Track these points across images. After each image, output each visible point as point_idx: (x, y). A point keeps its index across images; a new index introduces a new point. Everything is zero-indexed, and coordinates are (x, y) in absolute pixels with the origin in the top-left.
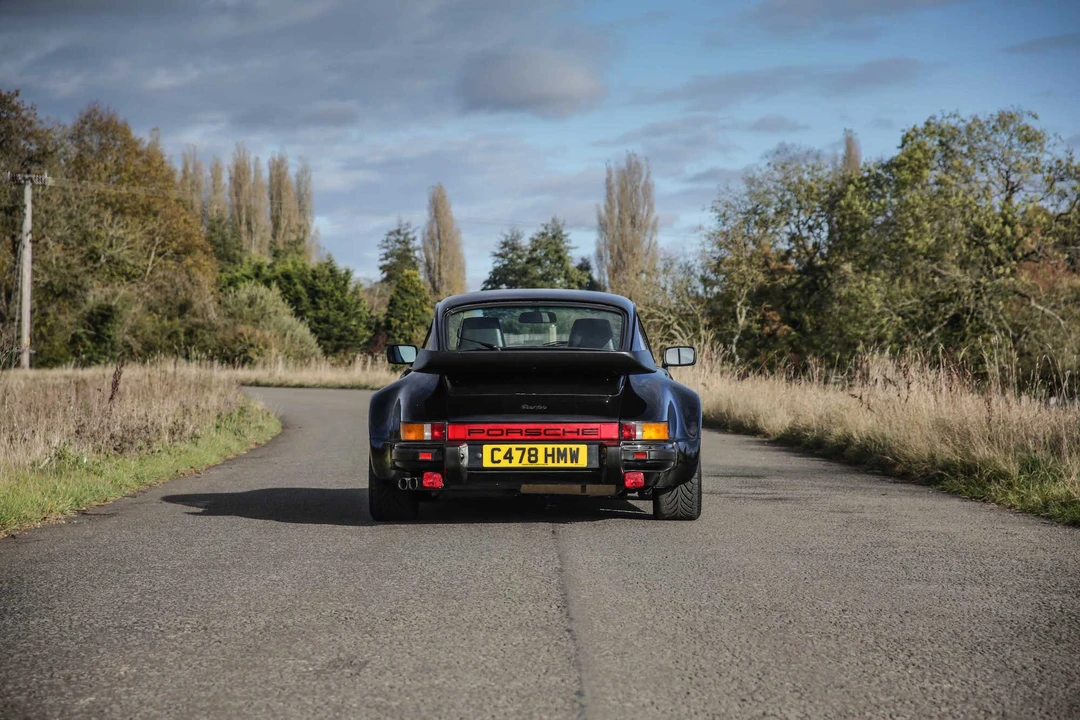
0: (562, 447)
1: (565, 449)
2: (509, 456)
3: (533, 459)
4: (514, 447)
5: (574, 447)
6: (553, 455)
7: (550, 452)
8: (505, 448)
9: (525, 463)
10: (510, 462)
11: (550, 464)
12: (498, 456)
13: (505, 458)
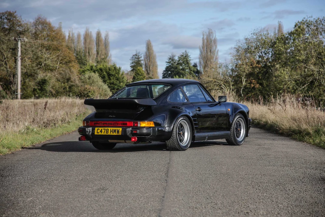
0: (115, 129)
2: (101, 131)
4: (103, 128)
5: (118, 129)
6: (112, 131)
8: (100, 129)
9: (105, 134)
11: (111, 134)
12: (99, 131)
13: (100, 132)
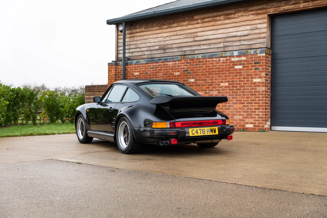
1: (212, 129)
2: (197, 132)
3: (204, 132)
4: (198, 129)
5: (214, 128)
6: (209, 131)
7: (208, 130)
8: (195, 129)
9: (202, 134)
10: (198, 134)
11: (209, 134)
12: (194, 132)
13: (196, 133)
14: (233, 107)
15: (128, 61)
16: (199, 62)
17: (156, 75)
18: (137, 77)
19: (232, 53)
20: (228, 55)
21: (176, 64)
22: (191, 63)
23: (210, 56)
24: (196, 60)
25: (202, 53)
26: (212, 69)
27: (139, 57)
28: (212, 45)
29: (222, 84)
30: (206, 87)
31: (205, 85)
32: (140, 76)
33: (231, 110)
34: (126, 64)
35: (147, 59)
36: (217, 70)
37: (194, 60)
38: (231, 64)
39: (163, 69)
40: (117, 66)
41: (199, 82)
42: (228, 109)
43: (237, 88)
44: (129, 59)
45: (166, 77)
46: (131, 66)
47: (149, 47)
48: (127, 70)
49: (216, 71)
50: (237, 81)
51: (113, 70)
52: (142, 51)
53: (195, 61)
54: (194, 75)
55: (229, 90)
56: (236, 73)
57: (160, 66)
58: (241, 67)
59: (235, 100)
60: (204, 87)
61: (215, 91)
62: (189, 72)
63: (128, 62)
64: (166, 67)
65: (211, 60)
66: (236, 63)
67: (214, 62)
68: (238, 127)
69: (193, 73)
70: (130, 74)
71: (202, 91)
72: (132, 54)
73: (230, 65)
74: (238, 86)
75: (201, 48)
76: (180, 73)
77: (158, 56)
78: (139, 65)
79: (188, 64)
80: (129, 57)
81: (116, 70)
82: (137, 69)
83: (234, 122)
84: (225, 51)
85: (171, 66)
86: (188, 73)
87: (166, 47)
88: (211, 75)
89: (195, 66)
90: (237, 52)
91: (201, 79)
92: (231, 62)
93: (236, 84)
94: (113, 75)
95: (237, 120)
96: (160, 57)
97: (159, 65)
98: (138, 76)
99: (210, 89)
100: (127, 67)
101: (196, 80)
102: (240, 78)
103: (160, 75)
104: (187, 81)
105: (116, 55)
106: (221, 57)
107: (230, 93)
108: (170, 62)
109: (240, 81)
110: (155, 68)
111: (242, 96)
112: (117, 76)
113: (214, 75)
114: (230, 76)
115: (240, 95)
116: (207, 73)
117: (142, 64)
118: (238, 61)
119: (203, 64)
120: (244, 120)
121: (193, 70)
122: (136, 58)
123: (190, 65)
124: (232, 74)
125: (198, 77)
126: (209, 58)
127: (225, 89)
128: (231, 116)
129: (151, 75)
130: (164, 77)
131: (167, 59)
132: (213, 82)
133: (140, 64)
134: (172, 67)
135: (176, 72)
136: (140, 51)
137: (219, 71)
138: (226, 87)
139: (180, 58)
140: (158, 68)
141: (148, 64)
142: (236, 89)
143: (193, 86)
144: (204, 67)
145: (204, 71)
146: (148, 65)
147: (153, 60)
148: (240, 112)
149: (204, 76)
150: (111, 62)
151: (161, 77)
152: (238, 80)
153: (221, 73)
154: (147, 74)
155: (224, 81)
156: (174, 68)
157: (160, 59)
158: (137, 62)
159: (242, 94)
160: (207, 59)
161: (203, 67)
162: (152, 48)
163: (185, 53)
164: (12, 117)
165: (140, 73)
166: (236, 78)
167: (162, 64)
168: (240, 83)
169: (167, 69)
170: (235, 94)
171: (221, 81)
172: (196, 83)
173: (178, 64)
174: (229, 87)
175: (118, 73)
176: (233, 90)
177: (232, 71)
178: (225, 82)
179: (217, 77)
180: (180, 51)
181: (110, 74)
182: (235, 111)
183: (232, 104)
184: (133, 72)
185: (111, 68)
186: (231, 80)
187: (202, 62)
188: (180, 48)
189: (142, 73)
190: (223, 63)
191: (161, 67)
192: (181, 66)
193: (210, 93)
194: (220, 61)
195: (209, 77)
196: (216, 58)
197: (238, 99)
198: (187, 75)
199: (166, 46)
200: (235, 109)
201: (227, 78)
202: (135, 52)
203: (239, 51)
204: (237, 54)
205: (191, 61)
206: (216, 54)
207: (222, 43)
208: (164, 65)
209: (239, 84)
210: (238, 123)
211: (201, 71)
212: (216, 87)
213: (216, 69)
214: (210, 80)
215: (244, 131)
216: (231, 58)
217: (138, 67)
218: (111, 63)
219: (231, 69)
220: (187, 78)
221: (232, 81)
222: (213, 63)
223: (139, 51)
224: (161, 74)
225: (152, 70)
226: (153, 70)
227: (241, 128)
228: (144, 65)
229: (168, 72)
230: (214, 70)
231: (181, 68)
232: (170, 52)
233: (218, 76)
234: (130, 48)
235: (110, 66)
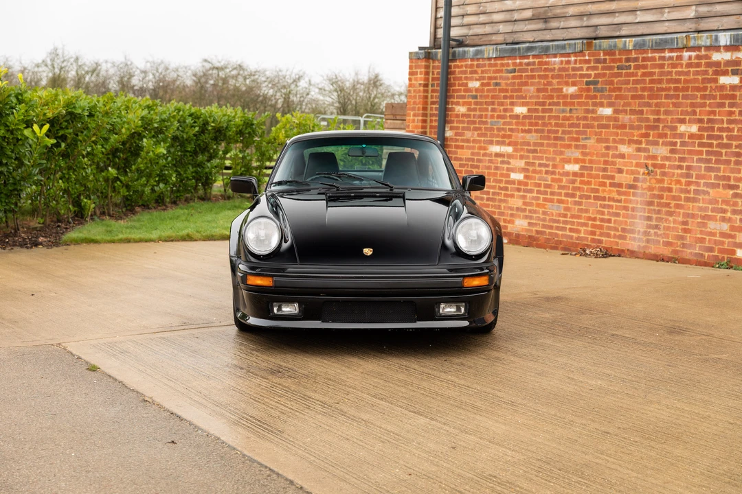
14: (706, 197)
15: (457, 50)
16: (628, 60)
17: (520, 90)
18: (474, 93)
19: (714, 38)
20: (703, 44)
21: (568, 62)
22: (606, 63)
23: (656, 43)
24: (619, 55)
25: (639, 33)
26: (660, 81)
27: (485, 39)
28: (667, 10)
29: (682, 128)
30: (640, 132)
31: (639, 128)
32: (482, 91)
33: (701, 205)
34: (450, 58)
35: (504, 46)
36: (672, 86)
37: (614, 54)
38: (710, 71)
39: (537, 74)
40: (431, 61)
41: (623, 118)
42: (695, 200)
43: (720, 141)
44: (461, 44)
45: (544, 97)
46: (464, 64)
47: (510, 12)
48: (454, 73)
49: (668, 89)
50: (723, 120)
51: (419, 70)
52: (492, 23)
53: (618, 57)
54: (612, 96)
55: (701, 145)
56: (722, 97)
57: (529, 67)
58: (735, 80)
59: (713, 174)
60: (636, 132)
61: (662, 144)
62: (599, 86)
63: (457, 52)
64: (546, 70)
65: (657, 55)
66: (722, 68)
67: (666, 62)
68: (716, 254)
69: (610, 90)
70: (459, 85)
71: (630, 142)
72: (470, 29)
73: (706, 72)
74: (725, 134)
75: (636, 18)
76: (579, 89)
77: (529, 37)
78: (481, 62)
79: (600, 63)
80: (460, 38)
81: (427, 73)
82: (476, 72)
83: (707, 238)
84: (699, 32)
85: (557, 67)
86: (598, 91)
87: (550, 14)
88: (656, 99)
89: (616, 71)
90: (728, 34)
91: (629, 109)
92: (709, 65)
93: (721, 130)
94: (420, 84)
95: (713, 234)
96: (533, 42)
97: (528, 64)
98: (477, 90)
99: (651, 138)
100: (452, 64)
101: (616, 111)
102: (731, 113)
103: (528, 91)
104: (594, 112)
105: (432, 31)
106: (684, 48)
107: (702, 155)
108: (555, 56)
109: (730, 122)
110: (520, 71)
111: (732, 166)
112: (430, 88)
113: (663, 101)
114: (704, 105)
115: (728, 162)
116: (646, 93)
117: (490, 59)
118: (728, 63)
119: (637, 67)
120: (733, 237)
121: (612, 83)
122: (477, 40)
123: (603, 68)
124: (712, 101)
125: (622, 102)
126: (654, 50)
127: (690, 141)
128: (699, 220)
129: (506, 91)
130: (538, 97)
131: (547, 48)
132: (658, 120)
133: (483, 59)
134: (560, 70)
135: (567, 84)
136: (487, 21)
137: (676, 89)
138: (692, 136)
139: (579, 48)
140: (526, 71)
141: (502, 58)
142: (719, 145)
143: (607, 127)
144: (639, 74)
145: (638, 86)
146: (503, 62)
147: (515, 48)
148: (724, 211)
149: (637, 101)
150: (417, 50)
151: (530, 98)
152: (725, 119)
153: (681, 94)
154: (497, 88)
155: (688, 118)
156: (564, 73)
157: (532, 47)
158: (477, 53)
159: (733, 159)
160: (648, 53)
161: (636, 75)
162: (516, 16)
163: (595, 32)
164: (190, 180)
165: (482, 84)
166: (719, 111)
167: (537, 61)
168: (731, 126)
169: (546, 77)
170: (714, 158)
171: (679, 117)
172: (616, 119)
173: (576, 60)
174: (701, 137)
175: (433, 79)
176: (711, 145)
177: (710, 91)
178: (690, 121)
179: (671, 106)
180: (585, 24)
181: (413, 82)
182: (710, 206)
183: (704, 186)
184: (466, 78)
185: (417, 67)
186: (706, 118)
187: (636, 60)
188: (585, 19)
189: (488, 84)
190: (689, 65)
191: (532, 70)
192: (581, 69)
193: (649, 152)
194: (681, 60)
195: (649, 105)
196: (672, 50)
197: (722, 174)
198: (595, 95)
199: (551, 10)
200: (711, 202)
201: (698, 110)
202: (477, 24)
203: (733, 33)
204: (729, 40)
205: (607, 57)
206: (672, 40)
207: (694, 7)
208: (540, 63)
209: (728, 130)
210: (716, 242)
211: (631, 86)
212: (665, 136)
213: (669, 81)
214: (653, 113)
215: (732, 267)
216: (712, 52)
217: (478, 66)
218: (416, 53)
219: (709, 85)
220: (595, 104)
221: (710, 121)
222: (662, 66)
223: (485, 22)
224: (532, 88)
225: (510, 75)
226: (514, 78)
227: (723, 258)
228: (493, 62)
229: (549, 84)
230: (664, 86)
231: (582, 76)
232: (558, 29)
233: (672, 103)
234: (465, 13)
235: (414, 61)
